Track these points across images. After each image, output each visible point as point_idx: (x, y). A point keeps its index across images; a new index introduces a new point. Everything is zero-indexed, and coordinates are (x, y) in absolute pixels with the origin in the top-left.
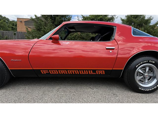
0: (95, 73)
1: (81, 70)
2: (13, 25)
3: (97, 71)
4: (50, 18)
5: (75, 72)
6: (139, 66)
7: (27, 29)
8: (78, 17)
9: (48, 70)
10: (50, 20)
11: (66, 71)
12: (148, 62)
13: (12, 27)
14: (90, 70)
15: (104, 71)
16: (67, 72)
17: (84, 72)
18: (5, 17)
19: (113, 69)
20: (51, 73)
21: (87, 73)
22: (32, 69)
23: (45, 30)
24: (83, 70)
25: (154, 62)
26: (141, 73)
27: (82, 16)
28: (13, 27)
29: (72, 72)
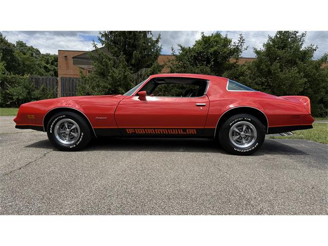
0: (185, 133)
1: (170, 129)
2: (47, 63)
3: (187, 130)
4: (124, 54)
5: (163, 131)
6: (233, 124)
7: (81, 72)
8: (172, 50)
9: (134, 129)
10: (124, 56)
11: (153, 130)
12: (243, 120)
13: (45, 68)
14: (180, 129)
15: (195, 130)
16: (155, 131)
17: (173, 131)
18: (32, 47)
19: (205, 127)
20: (137, 132)
21: (177, 133)
22: (117, 127)
23: (115, 75)
24: (172, 129)
25: (250, 120)
26: (238, 133)
27: (181, 47)
28: (47, 66)
29: (160, 131)
